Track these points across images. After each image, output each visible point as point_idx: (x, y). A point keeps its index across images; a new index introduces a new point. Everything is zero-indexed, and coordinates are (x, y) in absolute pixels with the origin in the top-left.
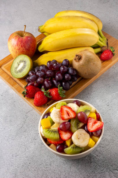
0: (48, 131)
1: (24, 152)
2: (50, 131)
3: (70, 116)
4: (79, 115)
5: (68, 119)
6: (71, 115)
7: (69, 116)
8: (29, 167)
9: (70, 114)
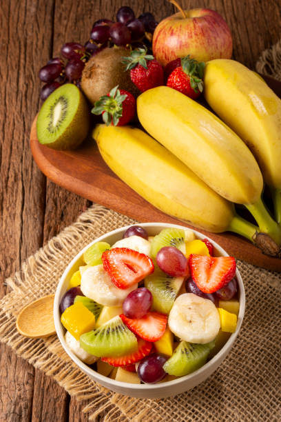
0: (96, 335)
2: (103, 333)
3: (139, 272)
4: (161, 257)
5: (137, 279)
6: (139, 267)
9: (135, 264)
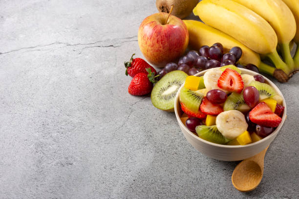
1: (126, 163)
7: (231, 85)
8: (133, 186)
